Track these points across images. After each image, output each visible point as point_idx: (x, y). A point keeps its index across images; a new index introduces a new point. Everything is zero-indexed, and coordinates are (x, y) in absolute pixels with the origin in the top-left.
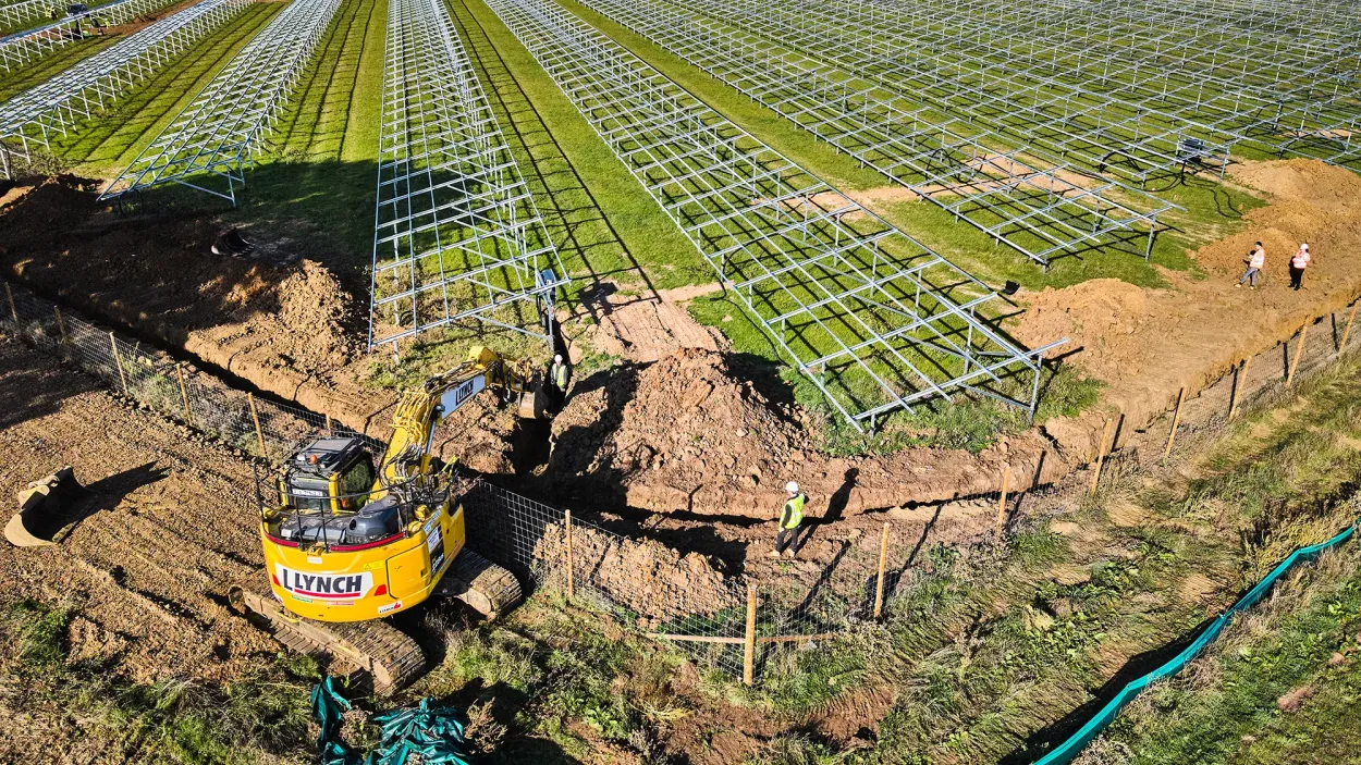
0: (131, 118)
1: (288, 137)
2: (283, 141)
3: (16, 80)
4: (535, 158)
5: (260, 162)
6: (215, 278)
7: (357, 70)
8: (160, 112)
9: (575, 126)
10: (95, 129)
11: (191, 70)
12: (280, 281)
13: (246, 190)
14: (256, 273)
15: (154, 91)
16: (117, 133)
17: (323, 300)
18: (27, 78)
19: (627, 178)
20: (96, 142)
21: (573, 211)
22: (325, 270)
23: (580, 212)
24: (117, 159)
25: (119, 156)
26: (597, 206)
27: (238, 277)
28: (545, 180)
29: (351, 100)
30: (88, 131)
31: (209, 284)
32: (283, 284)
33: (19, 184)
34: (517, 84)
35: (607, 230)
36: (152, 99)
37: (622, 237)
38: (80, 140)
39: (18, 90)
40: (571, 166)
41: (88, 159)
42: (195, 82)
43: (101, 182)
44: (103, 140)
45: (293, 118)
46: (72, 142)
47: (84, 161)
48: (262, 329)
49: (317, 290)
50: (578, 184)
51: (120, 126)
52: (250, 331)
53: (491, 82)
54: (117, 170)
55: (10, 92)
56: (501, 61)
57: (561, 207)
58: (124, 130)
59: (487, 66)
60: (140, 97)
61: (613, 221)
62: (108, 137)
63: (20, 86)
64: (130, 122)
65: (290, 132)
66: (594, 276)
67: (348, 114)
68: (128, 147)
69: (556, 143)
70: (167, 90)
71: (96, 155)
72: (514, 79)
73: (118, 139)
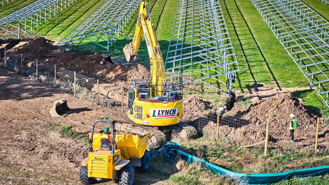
0: (62, 21)
1: (130, 31)
2: (128, 32)
3: (12, 6)
4: (242, 44)
5: (118, 39)
6: (103, 69)
7: (164, 8)
8: (74, 20)
9: (266, 33)
10: (48, 24)
11: (86, 5)
12: (128, 71)
13: (113, 47)
14: (119, 68)
15: (71, 12)
16: (57, 26)
17: (143, 77)
18: (16, 6)
19: (284, 52)
20: (50, 29)
21: (254, 62)
22: (145, 68)
23: (256, 62)
24: (59, 35)
25: (60, 34)
26: (265, 61)
27: (112, 69)
28: (245, 51)
29: (159, 19)
30: (46, 25)
31: (100, 72)
32: (129, 72)
33: (23, 41)
34: (242, 16)
35: (267, 68)
36: (71, 15)
37: (273, 71)
38: (43, 28)
39: (13, 9)
40: (258, 47)
41: (47, 34)
42: (88, 10)
43: (53, 42)
44: (52, 28)
45: (133, 24)
46: (40, 28)
47: (46, 35)
48: (120, 85)
49: (142, 74)
50: (260, 53)
51: (58, 24)
52: (116, 85)
53: (229, 15)
54: (60, 39)
55: (11, 10)
56: (237, 6)
57: (248, 60)
58: (60, 25)
59: (228, 8)
60: (65, 14)
61: (271, 66)
62: (54, 27)
63: (14, 8)
64: (62, 23)
65: (131, 29)
66: (255, 82)
67: (158, 24)
68: (63, 31)
69: (254, 39)
70: (76, 12)
71: (49, 33)
72: (241, 14)
73: (58, 28)
